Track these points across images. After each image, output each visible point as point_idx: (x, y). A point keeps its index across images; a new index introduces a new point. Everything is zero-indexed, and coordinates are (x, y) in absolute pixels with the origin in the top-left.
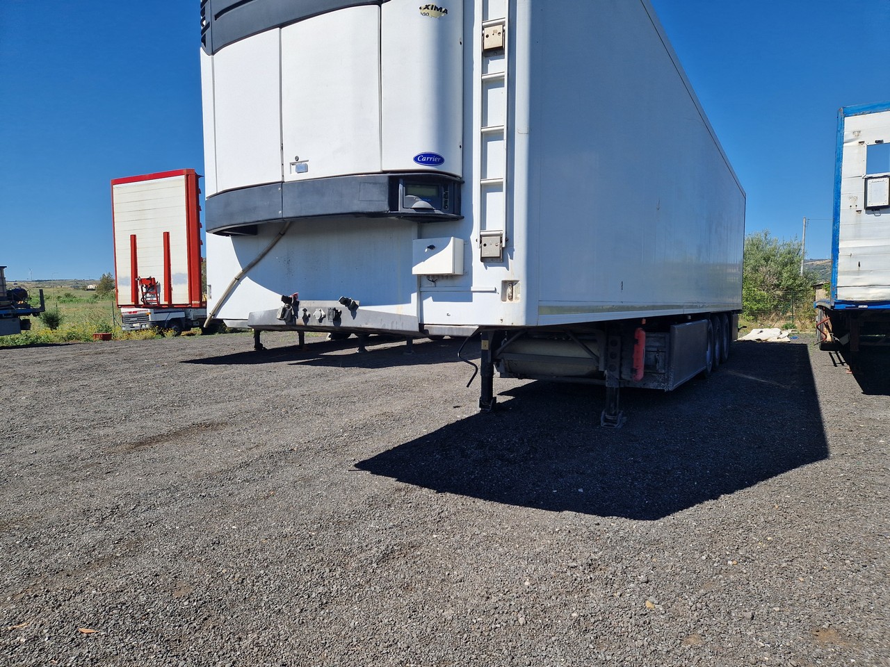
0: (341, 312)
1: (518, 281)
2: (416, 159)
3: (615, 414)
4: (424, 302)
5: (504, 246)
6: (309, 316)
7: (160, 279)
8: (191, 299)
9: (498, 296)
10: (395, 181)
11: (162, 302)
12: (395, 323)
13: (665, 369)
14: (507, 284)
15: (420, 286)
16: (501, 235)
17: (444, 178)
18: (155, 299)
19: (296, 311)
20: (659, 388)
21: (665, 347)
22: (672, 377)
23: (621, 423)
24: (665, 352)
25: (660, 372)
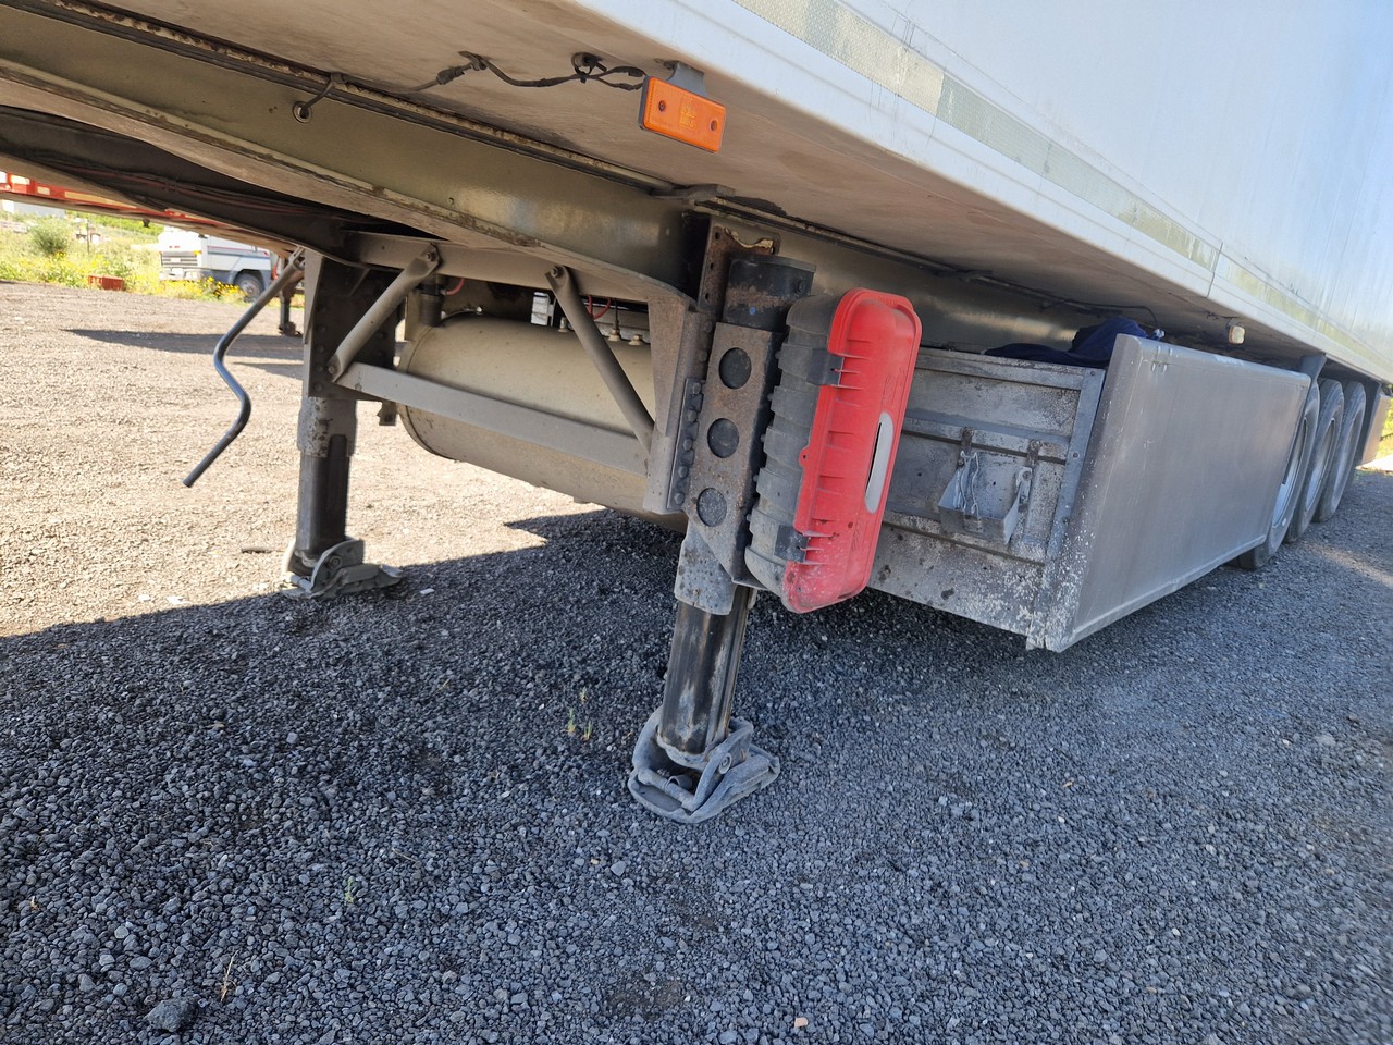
20: (1005, 627)
21: (1069, 439)
22: (1073, 589)
23: (720, 792)
24: (1063, 462)
25: (1022, 554)
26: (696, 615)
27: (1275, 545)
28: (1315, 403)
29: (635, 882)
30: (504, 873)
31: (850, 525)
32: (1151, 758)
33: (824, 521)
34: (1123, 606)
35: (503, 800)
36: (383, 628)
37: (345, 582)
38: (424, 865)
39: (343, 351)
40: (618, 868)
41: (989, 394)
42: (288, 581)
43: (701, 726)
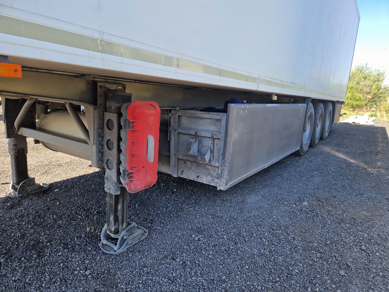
20: (212, 184)
21: (220, 133)
22: (226, 173)
23: (125, 244)
24: (220, 139)
25: (213, 165)
26: (111, 195)
27: (305, 148)
28: (312, 110)
29: (92, 276)
30: (51, 279)
31: (143, 167)
32: (256, 215)
33: (135, 167)
34: (247, 174)
35: (59, 255)
36: (39, 204)
37: (29, 191)
38: (26, 280)
39: (16, 124)
40: (88, 272)
41: (201, 122)
42: (12, 192)
43: (117, 226)
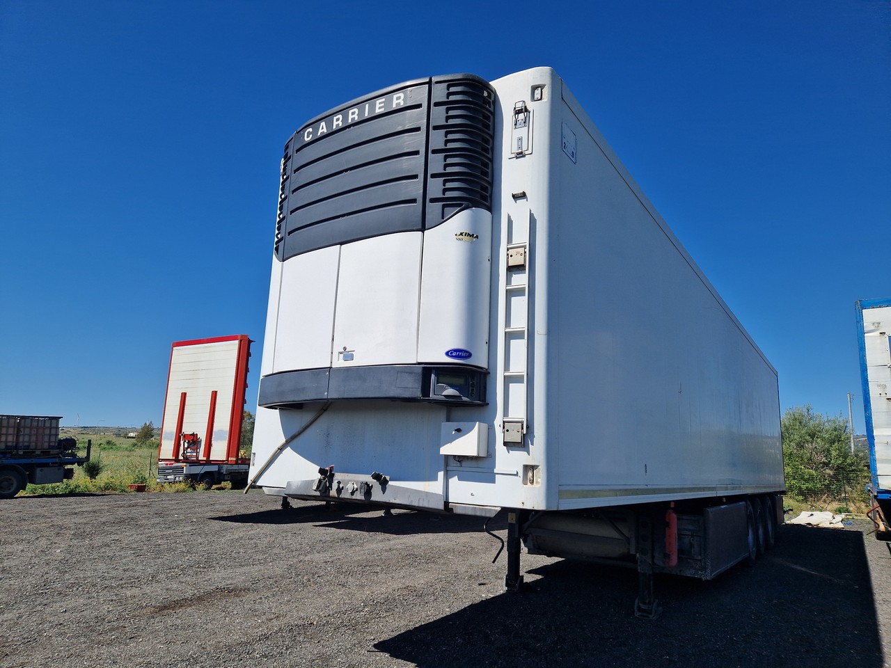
0: (372, 486)
1: (538, 466)
2: (447, 354)
3: (650, 603)
4: (450, 480)
5: (525, 433)
6: (343, 487)
7: (202, 436)
8: (228, 456)
9: (520, 479)
10: (428, 371)
11: (201, 457)
12: (421, 500)
13: (700, 555)
14: (528, 468)
15: (447, 464)
16: (522, 423)
17: (472, 371)
18: (195, 454)
19: (331, 482)
20: (696, 577)
21: (699, 531)
22: (709, 566)
24: (699, 536)
25: (696, 558)
26: (644, 575)
34: (719, 570)
42: (506, 589)
